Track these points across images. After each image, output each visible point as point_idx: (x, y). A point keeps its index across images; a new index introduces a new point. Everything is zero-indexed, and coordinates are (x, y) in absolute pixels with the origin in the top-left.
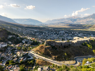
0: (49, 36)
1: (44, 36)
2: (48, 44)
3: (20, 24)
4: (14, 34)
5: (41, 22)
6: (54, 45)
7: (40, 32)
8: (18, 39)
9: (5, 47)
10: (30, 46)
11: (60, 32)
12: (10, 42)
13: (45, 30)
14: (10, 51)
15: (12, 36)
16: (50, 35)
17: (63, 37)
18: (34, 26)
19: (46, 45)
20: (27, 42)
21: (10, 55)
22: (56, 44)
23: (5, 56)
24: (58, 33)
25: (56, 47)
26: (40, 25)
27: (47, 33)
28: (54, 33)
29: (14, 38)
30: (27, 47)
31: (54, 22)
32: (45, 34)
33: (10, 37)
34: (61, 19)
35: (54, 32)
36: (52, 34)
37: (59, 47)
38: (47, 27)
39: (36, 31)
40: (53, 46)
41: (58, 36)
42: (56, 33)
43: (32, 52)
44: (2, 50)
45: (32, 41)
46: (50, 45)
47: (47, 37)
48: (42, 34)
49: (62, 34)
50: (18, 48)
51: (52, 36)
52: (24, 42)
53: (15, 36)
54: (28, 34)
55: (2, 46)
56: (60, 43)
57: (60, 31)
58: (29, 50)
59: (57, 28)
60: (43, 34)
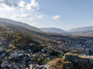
0: (72, 46)
1: (66, 45)
2: (69, 59)
3: (44, 32)
4: (35, 42)
5: (64, 31)
6: (78, 62)
7: (62, 41)
8: (37, 47)
9: (21, 56)
10: (48, 57)
11: (86, 42)
12: (30, 50)
13: (68, 39)
14: (24, 62)
15: (33, 44)
16: (73, 44)
17: (91, 48)
18: (56, 34)
19: (65, 60)
20: (46, 51)
21: (23, 66)
22: (81, 60)
23: (18, 67)
24: (83, 43)
25: (79, 64)
26: (63, 34)
27: (70, 41)
28: (79, 43)
29: (34, 46)
30: (44, 57)
31: (78, 31)
32: (68, 42)
33: (31, 44)
34: (87, 28)
35: (78, 41)
36: (76, 43)
37: (85, 65)
38: (70, 35)
39: (58, 39)
40: (76, 62)
41: (83, 46)
42: (81, 43)
43: (47, 66)
44: (17, 59)
45: (51, 50)
46: (71, 60)
47: (70, 46)
48: (64, 43)
49: (89, 44)
50: (33, 59)
51: (76, 46)
52: (43, 51)
53: (36, 44)
54: (50, 42)
55: (18, 55)
56: (87, 59)
57: (86, 40)
58: (44, 63)
59: (82, 37)
60: (66, 43)
